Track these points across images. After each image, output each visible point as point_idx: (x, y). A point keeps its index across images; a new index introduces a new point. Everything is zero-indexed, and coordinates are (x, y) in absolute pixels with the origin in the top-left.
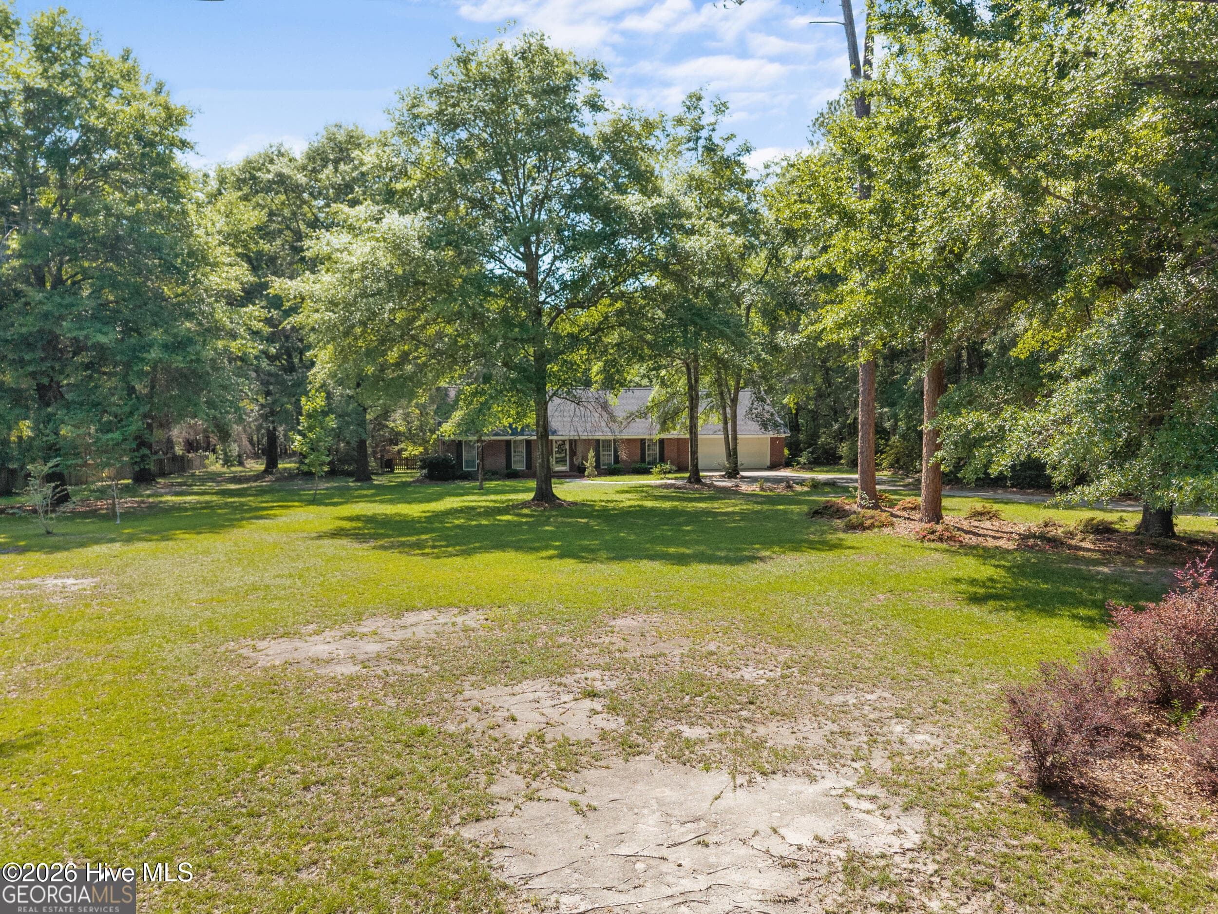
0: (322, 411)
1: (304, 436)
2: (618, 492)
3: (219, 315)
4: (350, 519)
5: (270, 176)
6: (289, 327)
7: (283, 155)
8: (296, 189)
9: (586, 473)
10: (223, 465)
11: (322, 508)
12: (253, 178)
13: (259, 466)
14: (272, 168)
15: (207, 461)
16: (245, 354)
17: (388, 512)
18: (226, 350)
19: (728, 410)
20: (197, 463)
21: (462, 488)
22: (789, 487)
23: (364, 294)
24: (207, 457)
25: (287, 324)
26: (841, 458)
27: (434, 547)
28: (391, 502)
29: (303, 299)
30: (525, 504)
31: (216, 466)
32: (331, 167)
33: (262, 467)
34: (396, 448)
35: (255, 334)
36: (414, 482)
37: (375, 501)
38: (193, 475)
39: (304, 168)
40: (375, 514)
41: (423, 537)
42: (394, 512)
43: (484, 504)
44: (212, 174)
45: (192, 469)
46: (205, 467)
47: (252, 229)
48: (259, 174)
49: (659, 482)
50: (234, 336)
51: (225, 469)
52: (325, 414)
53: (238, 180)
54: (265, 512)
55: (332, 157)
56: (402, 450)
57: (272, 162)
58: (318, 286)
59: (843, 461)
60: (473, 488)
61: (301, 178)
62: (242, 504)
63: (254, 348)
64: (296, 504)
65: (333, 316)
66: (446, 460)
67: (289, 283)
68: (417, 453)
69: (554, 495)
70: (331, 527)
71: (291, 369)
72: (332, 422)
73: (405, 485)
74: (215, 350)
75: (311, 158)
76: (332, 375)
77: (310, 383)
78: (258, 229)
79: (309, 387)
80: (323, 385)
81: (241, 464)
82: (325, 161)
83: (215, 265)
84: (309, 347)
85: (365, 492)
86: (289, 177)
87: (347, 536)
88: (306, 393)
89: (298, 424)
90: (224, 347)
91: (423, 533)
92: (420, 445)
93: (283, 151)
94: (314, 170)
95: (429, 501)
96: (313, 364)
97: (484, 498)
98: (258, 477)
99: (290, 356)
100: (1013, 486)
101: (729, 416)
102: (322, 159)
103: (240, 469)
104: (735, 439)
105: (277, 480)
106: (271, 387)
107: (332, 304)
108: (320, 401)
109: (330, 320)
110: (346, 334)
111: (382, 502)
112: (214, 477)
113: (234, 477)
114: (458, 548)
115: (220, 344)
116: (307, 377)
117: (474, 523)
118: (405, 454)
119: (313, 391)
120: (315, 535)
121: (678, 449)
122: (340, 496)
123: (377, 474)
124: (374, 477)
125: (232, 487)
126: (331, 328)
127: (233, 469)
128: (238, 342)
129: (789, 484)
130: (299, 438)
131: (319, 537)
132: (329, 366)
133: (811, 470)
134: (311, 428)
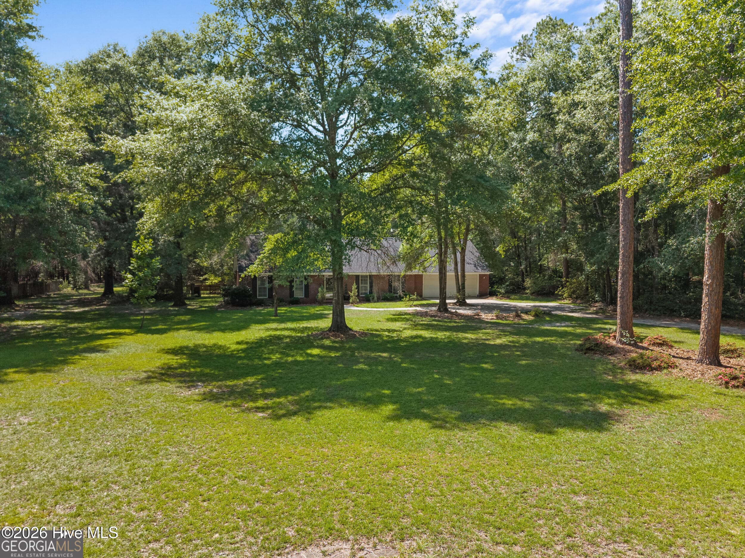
0: (149, 254)
1: (133, 274)
2: (388, 320)
3: (58, 171)
4: (174, 352)
5: (108, 67)
6: (120, 181)
7: (118, 51)
8: (130, 79)
9: (351, 301)
10: (73, 289)
11: (149, 337)
12: (95, 70)
13: (99, 289)
14: (109, 61)
15: (61, 286)
16: (81, 205)
17: (206, 342)
18: (65, 202)
19: (459, 255)
20: (53, 287)
21: (260, 314)
22: (518, 316)
23: (191, 151)
24: (61, 283)
25: (118, 178)
26: (525, 289)
27: (266, 396)
28: (208, 329)
29: (133, 156)
30: (323, 334)
31: (68, 290)
32: (157, 60)
33: (102, 290)
34: (202, 278)
35: (93, 189)
36: (219, 307)
37: (192, 329)
38: (49, 297)
39: (135, 63)
40: (196, 346)
41: (251, 380)
42: (212, 342)
43: (286, 333)
44: (62, 69)
45: (48, 292)
46: (59, 290)
47: (92, 106)
48: (98, 66)
49: (411, 309)
50: (71, 188)
51: (74, 292)
52: (151, 256)
53: (82, 70)
54: (99, 342)
55: (158, 55)
56: (206, 279)
57: (109, 56)
58: (147, 144)
59: (528, 291)
60: (269, 314)
61: (133, 70)
62: (81, 331)
63: (90, 200)
64: (127, 331)
65: (162, 171)
66: (245, 291)
67: (121, 141)
68: (216, 281)
69: (347, 327)
70: (159, 363)
71: (124, 220)
72: (157, 262)
73: (212, 310)
74: (54, 201)
75: (141, 55)
76: (160, 223)
77: (138, 230)
78: (97, 106)
79: (138, 234)
80: (151, 232)
81: (87, 288)
82: (153, 58)
83: (56, 129)
84: (139, 198)
85: (183, 318)
86: (123, 68)
87: (175, 376)
88: (137, 239)
89: (130, 264)
90: (62, 198)
91: (247, 375)
92: (219, 277)
93: (118, 48)
94: (143, 65)
95: (239, 329)
96: (141, 215)
97: (283, 326)
98: (98, 301)
99: (123, 210)
100: (686, 317)
101: (459, 260)
102: (149, 57)
103: (86, 291)
104: (463, 276)
105: (113, 304)
106: (107, 234)
107: (160, 160)
108: (148, 246)
109: (159, 172)
110: (172, 189)
111: (199, 329)
112: (64, 299)
113: (79, 300)
114: (290, 398)
115: (58, 196)
116: (136, 226)
117: (290, 359)
118: (208, 283)
119: (142, 237)
120: (144, 375)
121: (415, 282)
122: (164, 322)
123: (189, 299)
124: (187, 302)
125: (77, 310)
126: (160, 181)
127: (80, 291)
128: (75, 194)
129: (518, 312)
130: (129, 276)
131: (148, 380)
132: (156, 216)
133: (508, 298)
134: (140, 268)
